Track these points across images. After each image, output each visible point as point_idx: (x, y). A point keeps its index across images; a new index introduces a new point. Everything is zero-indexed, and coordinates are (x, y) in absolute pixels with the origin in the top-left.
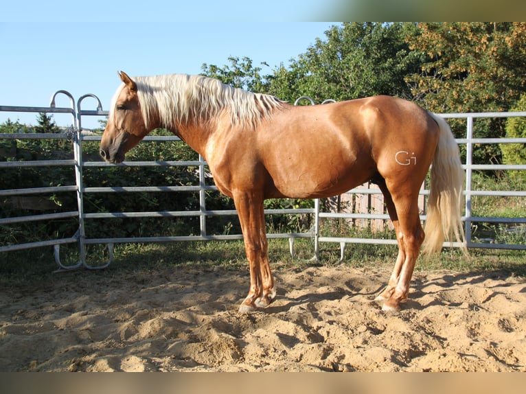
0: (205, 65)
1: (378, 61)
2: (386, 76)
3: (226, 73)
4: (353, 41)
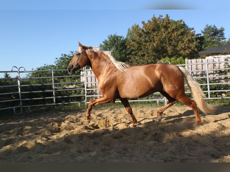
0: (62, 54)
1: (120, 51)
2: (123, 55)
3: (69, 57)
4: (112, 44)
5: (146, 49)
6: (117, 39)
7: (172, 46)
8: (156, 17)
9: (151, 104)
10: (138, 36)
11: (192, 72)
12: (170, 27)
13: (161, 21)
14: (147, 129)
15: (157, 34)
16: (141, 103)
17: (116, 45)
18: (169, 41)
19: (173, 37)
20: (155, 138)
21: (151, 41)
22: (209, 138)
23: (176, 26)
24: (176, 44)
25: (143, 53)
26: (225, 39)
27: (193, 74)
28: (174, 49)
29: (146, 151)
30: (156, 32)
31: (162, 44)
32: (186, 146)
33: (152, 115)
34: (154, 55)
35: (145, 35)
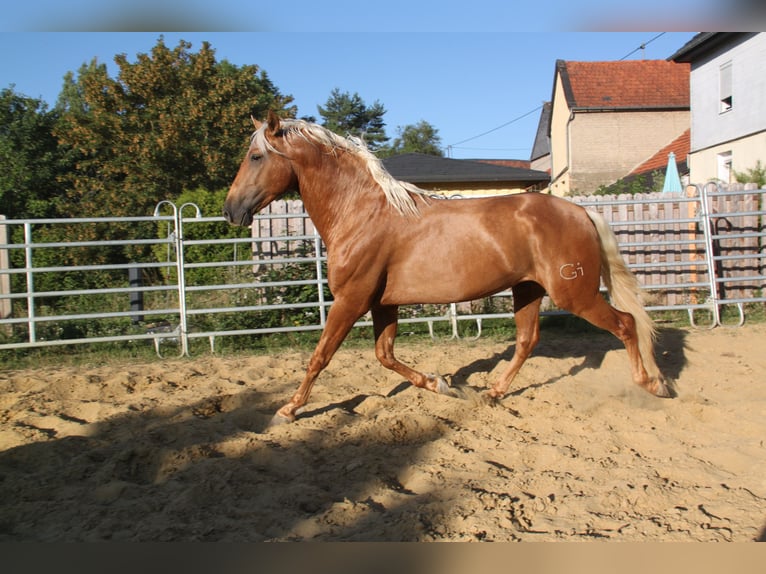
5: (130, 154)
6: (18, 107)
7: (222, 150)
8: (167, 46)
9: (135, 349)
10: (100, 106)
11: (271, 242)
12: (214, 87)
13: (183, 62)
14: (102, 442)
15: (171, 105)
16: (99, 347)
17: (13, 133)
18: (211, 134)
19: (225, 120)
20: (127, 471)
21: (148, 128)
22: (303, 454)
23: (236, 85)
24: (234, 145)
25: (118, 171)
26: (387, 139)
27: (277, 248)
28: (226, 162)
29: (84, 523)
30: (168, 99)
31: (189, 140)
32: (228, 487)
33: (131, 390)
34: (159, 179)
35: (128, 106)
